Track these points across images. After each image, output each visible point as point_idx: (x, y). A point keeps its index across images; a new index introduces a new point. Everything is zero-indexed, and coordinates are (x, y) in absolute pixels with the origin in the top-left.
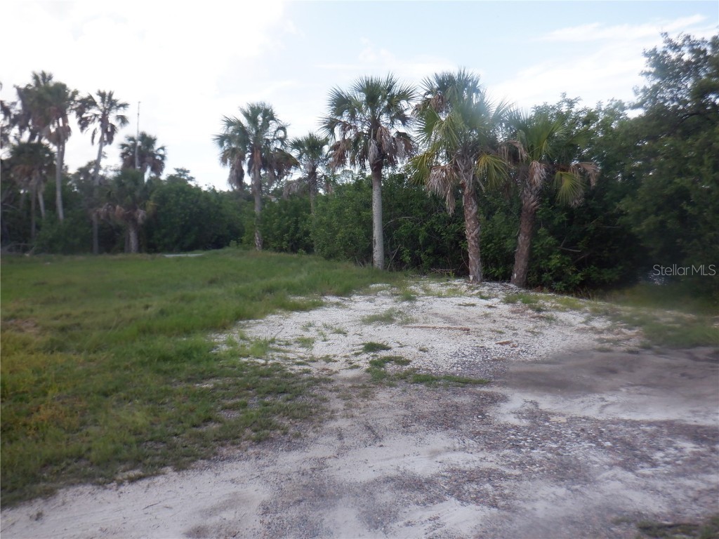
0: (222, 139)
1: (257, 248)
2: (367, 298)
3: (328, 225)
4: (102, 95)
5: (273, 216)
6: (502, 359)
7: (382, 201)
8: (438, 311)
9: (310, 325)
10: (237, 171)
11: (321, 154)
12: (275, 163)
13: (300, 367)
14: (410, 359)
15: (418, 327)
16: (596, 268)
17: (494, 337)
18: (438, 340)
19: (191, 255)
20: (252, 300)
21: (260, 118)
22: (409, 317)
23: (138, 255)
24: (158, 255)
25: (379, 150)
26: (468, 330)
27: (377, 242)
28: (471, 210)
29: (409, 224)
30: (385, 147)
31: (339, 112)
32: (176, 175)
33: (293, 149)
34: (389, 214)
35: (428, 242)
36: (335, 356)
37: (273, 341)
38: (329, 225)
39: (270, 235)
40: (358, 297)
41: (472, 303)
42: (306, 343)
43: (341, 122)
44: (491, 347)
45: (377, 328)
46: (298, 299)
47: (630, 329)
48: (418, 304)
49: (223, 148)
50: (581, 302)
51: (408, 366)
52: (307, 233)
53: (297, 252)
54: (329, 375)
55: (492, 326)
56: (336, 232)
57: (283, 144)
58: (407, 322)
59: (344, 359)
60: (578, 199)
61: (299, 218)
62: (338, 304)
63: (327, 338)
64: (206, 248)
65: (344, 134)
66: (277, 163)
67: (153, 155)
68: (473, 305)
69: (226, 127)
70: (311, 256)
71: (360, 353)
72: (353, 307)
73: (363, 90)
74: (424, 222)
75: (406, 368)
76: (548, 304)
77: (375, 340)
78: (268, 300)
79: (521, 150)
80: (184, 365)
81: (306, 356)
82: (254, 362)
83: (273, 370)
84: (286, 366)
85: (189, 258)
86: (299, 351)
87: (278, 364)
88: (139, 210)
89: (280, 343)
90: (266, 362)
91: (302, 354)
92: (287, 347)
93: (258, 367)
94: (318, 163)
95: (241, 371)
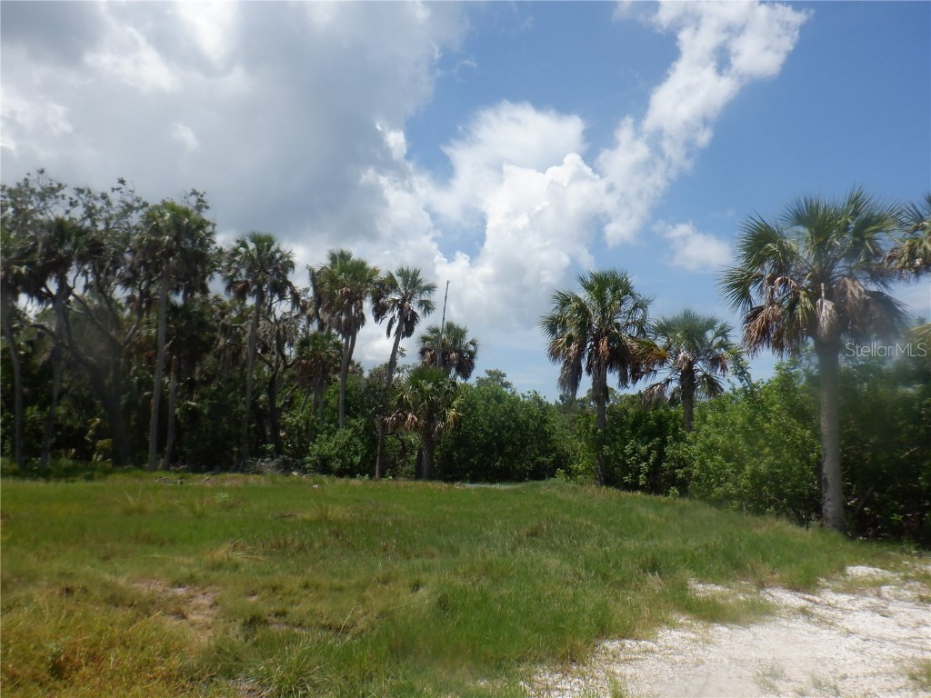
0: (553, 323)
2: (864, 601)
4: (403, 274)
10: (572, 369)
11: (702, 343)
19: (498, 486)
21: (608, 291)
23: (431, 483)
24: (456, 485)
27: (829, 482)
32: (487, 379)
33: (657, 335)
40: (842, 597)
52: (677, 464)
53: (666, 493)
57: (641, 329)
64: (521, 479)
67: (461, 351)
69: (559, 307)
70: (693, 500)
85: (497, 491)
88: (436, 421)
94: (698, 355)
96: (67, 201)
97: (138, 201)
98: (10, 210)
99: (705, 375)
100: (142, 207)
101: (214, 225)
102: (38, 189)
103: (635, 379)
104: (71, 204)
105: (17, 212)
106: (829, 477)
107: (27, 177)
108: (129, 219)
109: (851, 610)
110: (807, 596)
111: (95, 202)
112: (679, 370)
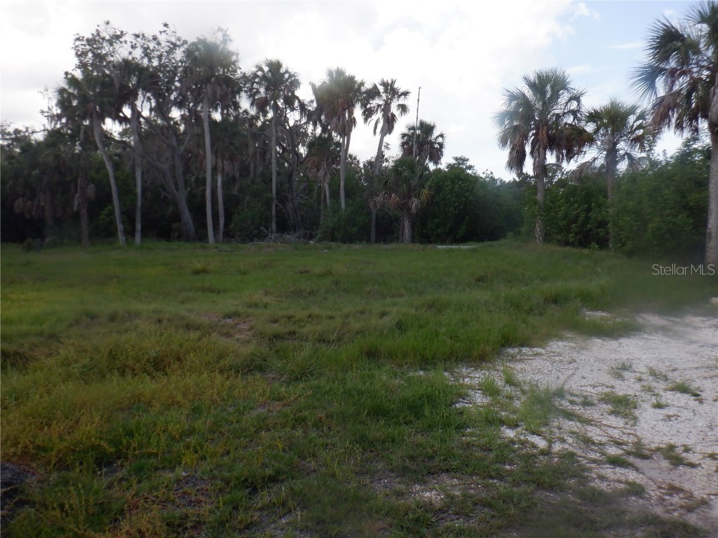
0: (502, 117)
1: (538, 241)
3: (635, 212)
4: (385, 84)
5: (558, 203)
9: (625, 368)
10: (518, 152)
11: (624, 126)
12: (564, 140)
13: (618, 471)
19: (464, 247)
20: (529, 313)
21: (548, 88)
23: (411, 246)
24: (430, 246)
31: (664, 56)
32: (454, 164)
33: (587, 122)
36: (687, 449)
37: (560, 393)
38: (637, 212)
39: (554, 226)
40: (698, 319)
42: (623, 406)
43: (666, 69)
49: (503, 127)
52: (602, 224)
53: (587, 247)
56: (648, 221)
57: (575, 117)
59: (712, 464)
62: (664, 329)
63: (663, 401)
64: (480, 240)
65: (673, 83)
66: (567, 140)
67: (432, 144)
69: (508, 103)
70: (605, 252)
78: (553, 315)
80: (406, 429)
81: (625, 438)
82: (527, 442)
83: (563, 474)
84: (589, 465)
85: (460, 250)
86: (609, 423)
87: (572, 455)
88: (413, 199)
89: (572, 398)
90: (550, 446)
91: (616, 431)
92: (585, 410)
93: (534, 455)
94: (621, 137)
95: (501, 463)
96: (129, 44)
97: (179, 40)
98: (90, 55)
99: (626, 154)
100: (183, 45)
101: (237, 55)
102: (107, 37)
103: (569, 159)
104: (132, 47)
105: (96, 56)
107: (98, 28)
108: (175, 55)
109: (701, 327)
110: (673, 319)
111: (149, 44)
112: (605, 149)
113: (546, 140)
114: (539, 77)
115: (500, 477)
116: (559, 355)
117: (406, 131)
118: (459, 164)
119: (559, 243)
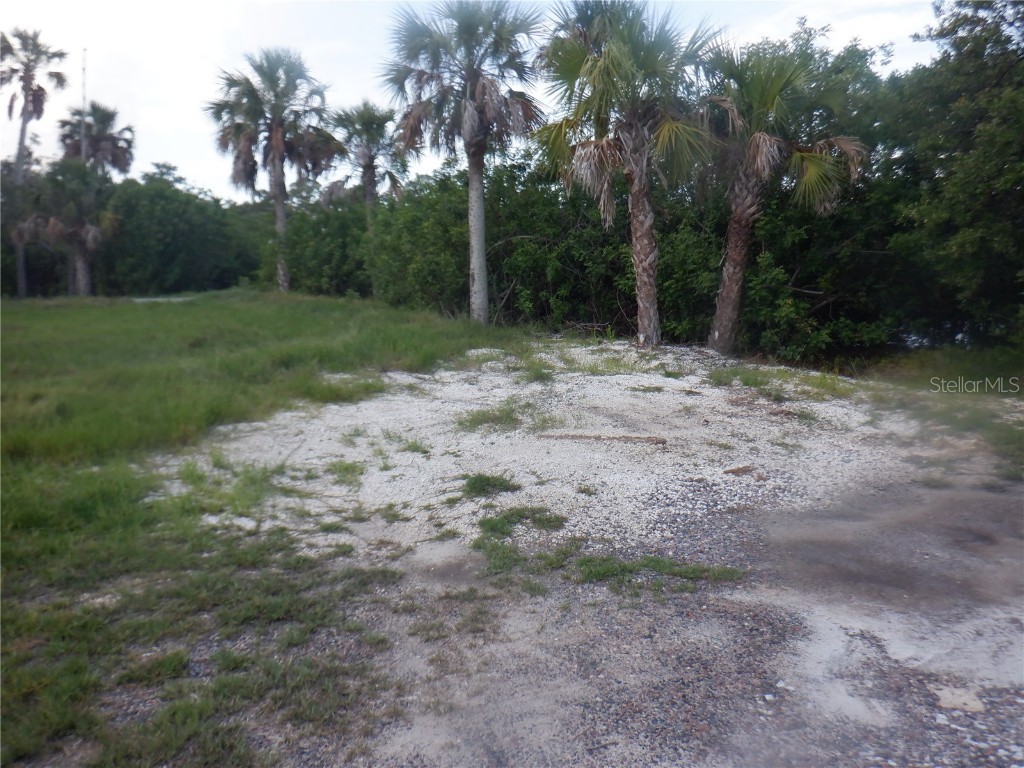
0: (218, 109)
1: (281, 289)
2: (464, 375)
3: (394, 250)
4: (22, 37)
5: (305, 237)
6: (746, 508)
7: (485, 209)
8: (598, 403)
9: (358, 433)
10: (245, 163)
11: (382, 136)
12: (307, 150)
13: (331, 536)
14: (564, 514)
15: (567, 437)
16: (848, 322)
17: (717, 458)
18: (610, 465)
19: (176, 299)
20: (250, 382)
21: (281, 73)
22: (547, 415)
23: (90, 300)
24: (122, 300)
25: (481, 120)
26: (664, 442)
27: (476, 277)
28: (643, 221)
29: (531, 247)
30: (490, 114)
31: (412, 54)
32: (155, 174)
33: (336, 126)
34: (496, 230)
35: (561, 279)
36: (406, 506)
37: (280, 470)
38: (396, 250)
39: (302, 267)
40: (448, 374)
41: (656, 385)
42: (347, 473)
43: (415, 71)
44: (718, 480)
45: (488, 441)
46: (336, 379)
47: (961, 437)
48: (560, 388)
49: (221, 122)
50: (844, 382)
51: (561, 533)
52: (359, 265)
53: (344, 295)
54: (394, 558)
55: (704, 432)
56: (408, 261)
57: (321, 119)
58: (544, 426)
59: (426, 515)
60: (830, 202)
61: (348, 239)
62: (411, 388)
63: (390, 462)
64: (200, 288)
65: (420, 92)
66: (311, 150)
67: (114, 140)
68: (659, 390)
69: (226, 89)
70: (368, 302)
71: (460, 499)
72: (438, 394)
73: (452, 14)
74: (555, 244)
75: (558, 536)
76: (789, 387)
77: (489, 470)
78: (281, 381)
79: (734, 113)
80: (71, 537)
81: (346, 506)
82: (232, 525)
83: (269, 550)
84: (300, 537)
85: (170, 304)
86: (331, 493)
87: (283, 530)
88: (89, 227)
89: (294, 474)
90: (258, 526)
91: (338, 500)
92: (308, 484)
93: (239, 538)
94: (378, 150)
95: (198, 552)
99: (387, 172)
106: (475, 272)
109: (449, 382)
110: (421, 376)
112: (360, 165)
113: (282, 147)
114: (268, 57)
115: (195, 566)
116: (285, 427)
117: (67, 117)
118: (163, 174)
119: (311, 291)
